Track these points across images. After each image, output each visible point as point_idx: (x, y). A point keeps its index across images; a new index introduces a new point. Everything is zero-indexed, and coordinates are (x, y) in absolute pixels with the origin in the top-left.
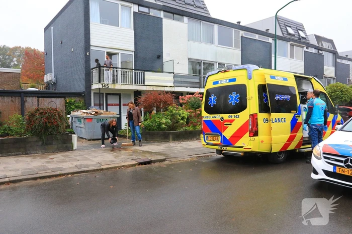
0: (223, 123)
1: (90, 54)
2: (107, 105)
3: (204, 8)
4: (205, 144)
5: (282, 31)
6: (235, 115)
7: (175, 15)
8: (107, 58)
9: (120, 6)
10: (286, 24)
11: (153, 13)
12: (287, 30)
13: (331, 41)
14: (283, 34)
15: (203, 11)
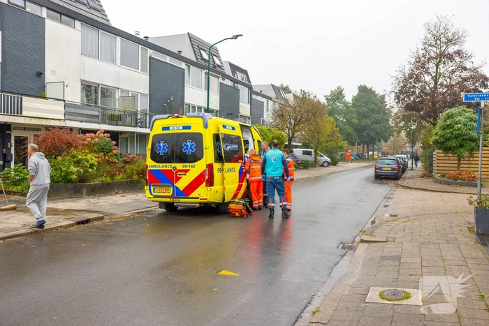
0: (176, 173)
3: (101, 11)
4: (152, 196)
5: (195, 54)
6: (191, 164)
7: (63, 16)
10: (200, 46)
11: (31, 8)
12: (201, 54)
13: (245, 72)
14: (197, 58)
15: (99, 15)
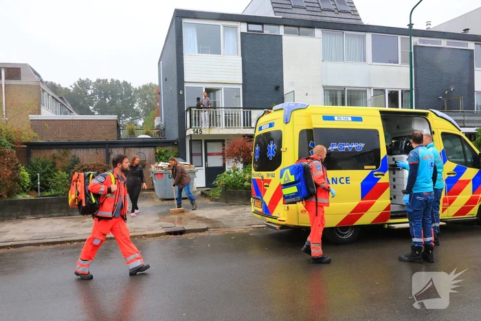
0: (263, 183)
1: (184, 93)
2: (207, 155)
3: (354, 12)
6: (272, 172)
7: (301, 29)
8: (205, 97)
9: (222, 28)
11: (268, 30)
